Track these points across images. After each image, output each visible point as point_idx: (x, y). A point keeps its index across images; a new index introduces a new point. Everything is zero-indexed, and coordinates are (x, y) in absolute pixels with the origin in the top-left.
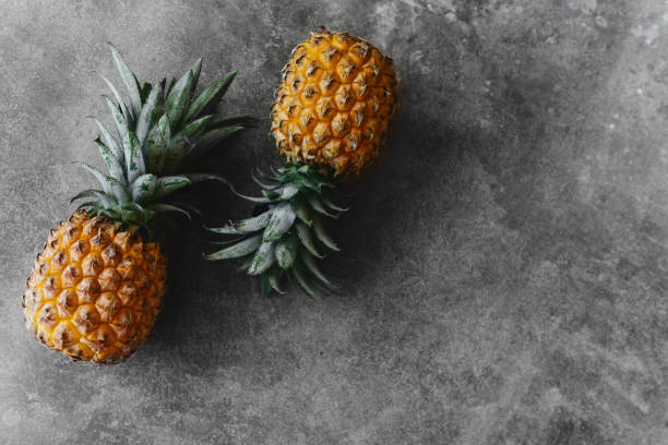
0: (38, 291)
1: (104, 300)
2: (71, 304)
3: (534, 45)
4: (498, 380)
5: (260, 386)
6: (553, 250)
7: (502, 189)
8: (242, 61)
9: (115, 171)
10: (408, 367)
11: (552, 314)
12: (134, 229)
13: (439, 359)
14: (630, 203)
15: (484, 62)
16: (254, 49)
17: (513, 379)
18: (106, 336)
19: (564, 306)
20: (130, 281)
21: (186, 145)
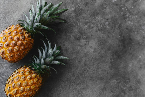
1: (16, 48)
2: (8, 45)
3: (132, 32)
6: (118, 78)
7: (113, 60)
8: (69, 7)
10: (76, 91)
11: (112, 92)
12: (30, 34)
13: (84, 92)
14: (137, 75)
16: (73, 6)
18: (13, 56)
20: (24, 46)
21: (51, 20)
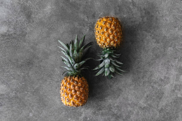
0: (64, 96)
4: (168, 78)
5: (116, 99)
9: (69, 65)
15: (138, 8)
17: (171, 77)
19: (177, 56)
